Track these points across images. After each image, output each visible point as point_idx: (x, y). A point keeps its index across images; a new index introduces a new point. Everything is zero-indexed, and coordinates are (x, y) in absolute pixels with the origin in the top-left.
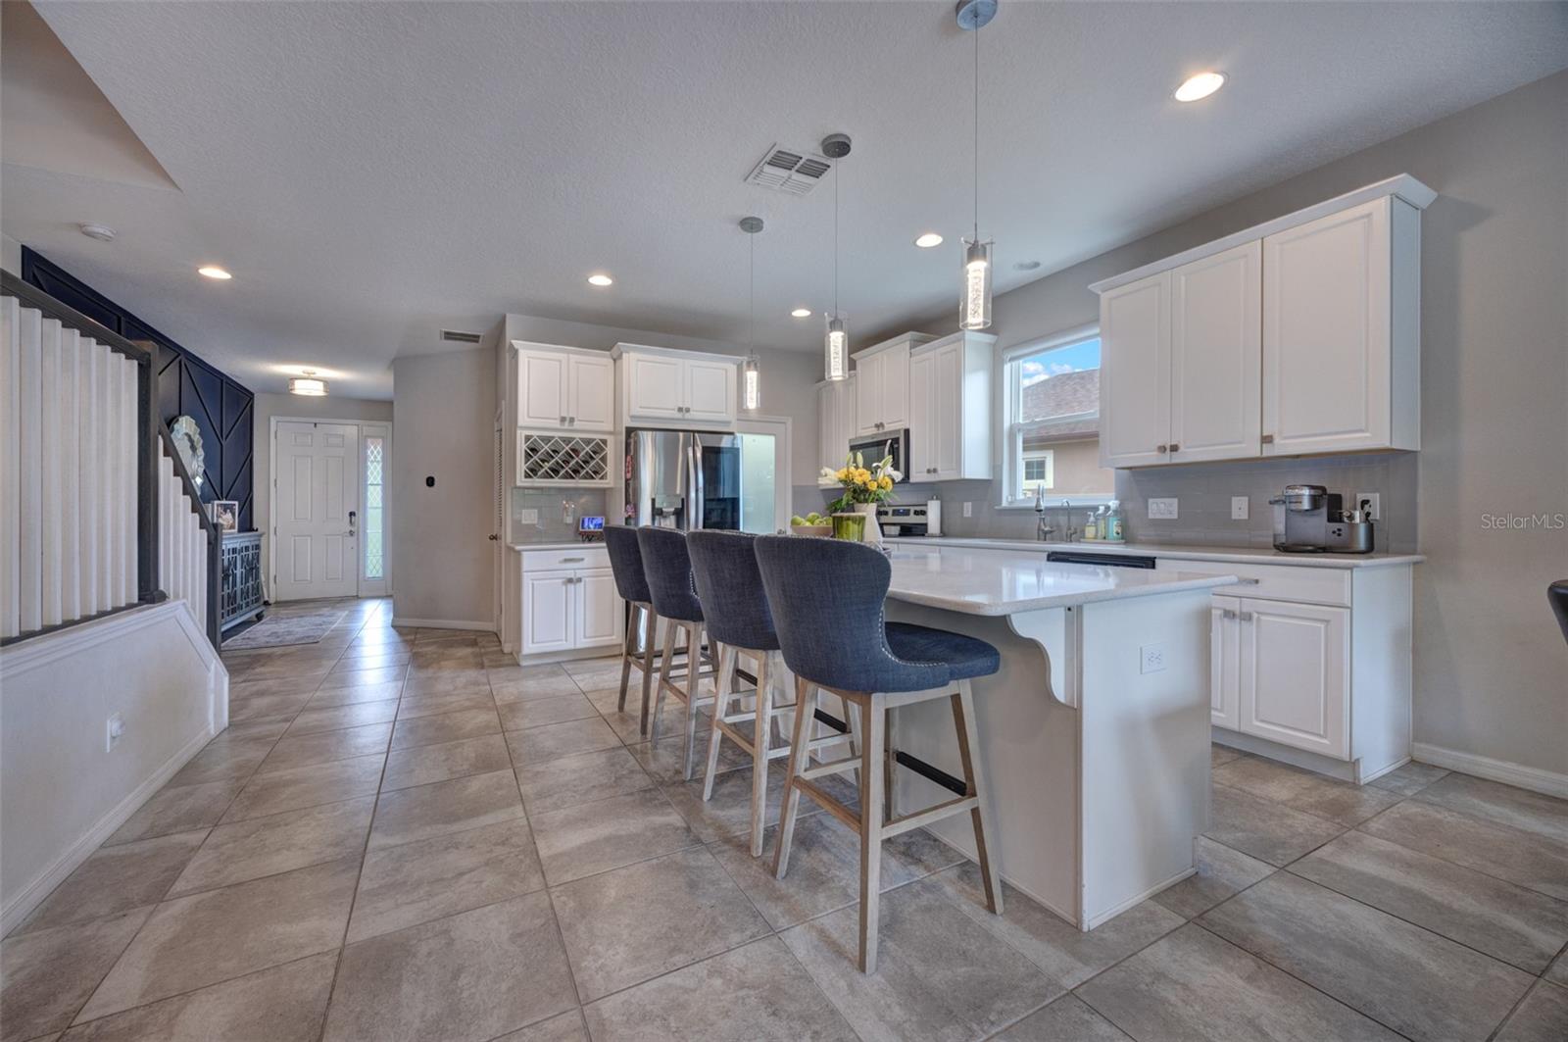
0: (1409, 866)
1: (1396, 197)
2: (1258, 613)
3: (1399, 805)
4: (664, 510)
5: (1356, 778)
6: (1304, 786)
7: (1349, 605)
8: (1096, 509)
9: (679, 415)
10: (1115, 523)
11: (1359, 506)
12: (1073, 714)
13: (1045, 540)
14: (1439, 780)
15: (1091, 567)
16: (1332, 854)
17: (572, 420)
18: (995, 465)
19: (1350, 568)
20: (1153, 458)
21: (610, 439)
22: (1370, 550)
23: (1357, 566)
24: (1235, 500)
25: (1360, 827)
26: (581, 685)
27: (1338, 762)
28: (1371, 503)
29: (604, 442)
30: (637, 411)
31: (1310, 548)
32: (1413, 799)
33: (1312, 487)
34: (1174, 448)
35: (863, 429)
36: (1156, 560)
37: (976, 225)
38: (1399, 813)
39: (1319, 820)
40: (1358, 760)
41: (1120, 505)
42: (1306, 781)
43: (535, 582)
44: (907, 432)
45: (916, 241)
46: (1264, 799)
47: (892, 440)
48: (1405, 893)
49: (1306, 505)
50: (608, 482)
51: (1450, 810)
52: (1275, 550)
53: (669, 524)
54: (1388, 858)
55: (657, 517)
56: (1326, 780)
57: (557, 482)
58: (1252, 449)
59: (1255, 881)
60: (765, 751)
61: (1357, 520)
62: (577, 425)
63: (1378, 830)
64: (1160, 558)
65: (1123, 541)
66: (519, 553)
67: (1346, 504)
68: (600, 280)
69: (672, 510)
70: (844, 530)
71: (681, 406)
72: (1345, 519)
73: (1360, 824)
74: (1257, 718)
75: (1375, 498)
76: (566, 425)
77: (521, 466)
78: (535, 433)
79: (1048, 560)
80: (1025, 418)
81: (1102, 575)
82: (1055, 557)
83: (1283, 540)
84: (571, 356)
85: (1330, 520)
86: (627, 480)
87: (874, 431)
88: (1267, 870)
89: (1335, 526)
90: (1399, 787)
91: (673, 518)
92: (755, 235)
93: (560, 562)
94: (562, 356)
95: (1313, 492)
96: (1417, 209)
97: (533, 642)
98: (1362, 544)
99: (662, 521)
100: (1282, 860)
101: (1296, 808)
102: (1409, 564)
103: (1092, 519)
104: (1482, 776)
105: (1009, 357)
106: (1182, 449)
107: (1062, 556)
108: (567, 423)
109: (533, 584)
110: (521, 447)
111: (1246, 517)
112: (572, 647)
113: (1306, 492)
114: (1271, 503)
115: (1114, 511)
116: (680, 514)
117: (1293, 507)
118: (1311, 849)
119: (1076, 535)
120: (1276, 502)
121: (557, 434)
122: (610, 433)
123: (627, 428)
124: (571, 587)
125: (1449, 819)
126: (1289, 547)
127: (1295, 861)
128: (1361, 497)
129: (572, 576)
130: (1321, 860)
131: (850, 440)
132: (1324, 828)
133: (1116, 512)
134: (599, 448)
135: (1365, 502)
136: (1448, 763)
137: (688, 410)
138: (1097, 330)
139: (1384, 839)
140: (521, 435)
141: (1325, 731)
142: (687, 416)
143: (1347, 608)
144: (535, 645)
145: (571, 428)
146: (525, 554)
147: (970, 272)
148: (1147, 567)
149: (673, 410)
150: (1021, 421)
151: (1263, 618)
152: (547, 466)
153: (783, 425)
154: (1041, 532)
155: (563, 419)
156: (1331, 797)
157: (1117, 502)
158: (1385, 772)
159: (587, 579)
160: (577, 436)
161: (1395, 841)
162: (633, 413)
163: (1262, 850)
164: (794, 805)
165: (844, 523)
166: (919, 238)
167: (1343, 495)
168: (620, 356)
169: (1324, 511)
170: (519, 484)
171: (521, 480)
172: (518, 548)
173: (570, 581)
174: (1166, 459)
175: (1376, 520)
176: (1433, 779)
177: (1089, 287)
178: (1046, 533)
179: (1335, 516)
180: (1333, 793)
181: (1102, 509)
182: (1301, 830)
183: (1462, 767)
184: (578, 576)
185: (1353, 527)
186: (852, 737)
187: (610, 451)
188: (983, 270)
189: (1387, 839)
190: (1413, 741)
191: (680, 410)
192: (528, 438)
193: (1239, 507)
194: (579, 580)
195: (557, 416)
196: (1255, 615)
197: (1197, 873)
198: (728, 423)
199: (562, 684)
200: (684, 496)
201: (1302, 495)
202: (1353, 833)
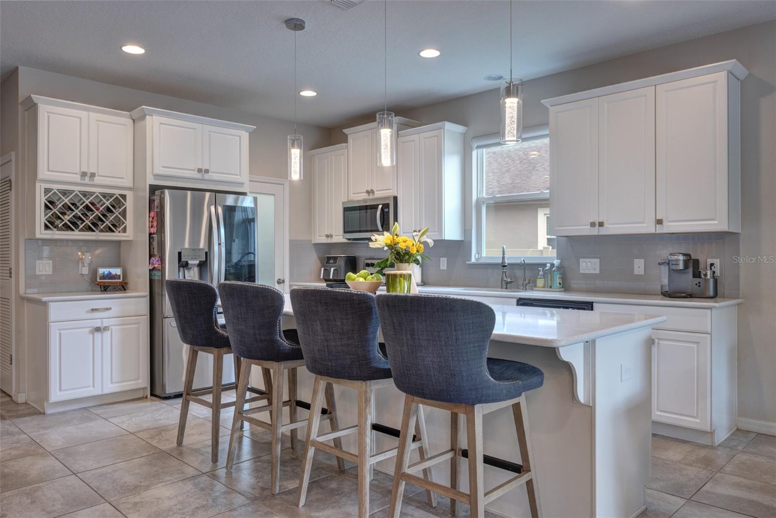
0: (749, 488)
1: (730, 72)
2: (659, 339)
3: (736, 456)
4: (190, 262)
5: (713, 442)
6: (688, 451)
7: (710, 332)
8: (544, 265)
9: (199, 176)
10: (558, 276)
11: (709, 268)
12: (590, 410)
13: (507, 288)
14: (753, 439)
15: (541, 309)
16: (711, 487)
17: (93, 175)
18: (466, 229)
19: (710, 308)
20: (585, 230)
21: (130, 195)
22: (715, 296)
23: (715, 307)
24: (636, 261)
25: (722, 470)
26: (124, 426)
27: (703, 433)
28: (715, 265)
29: (124, 197)
30: (159, 170)
31: (684, 295)
32: (743, 452)
33: (684, 255)
34: (601, 224)
35: (354, 194)
36: (594, 304)
37: (511, 70)
38: (738, 460)
39: (700, 469)
40: (714, 430)
41: (560, 263)
42: (687, 448)
43: (62, 332)
44: (395, 199)
45: (420, 51)
46: (668, 460)
47: (383, 205)
48: (751, 502)
49: (681, 267)
50: (129, 235)
51: (762, 456)
52: (662, 296)
53: (192, 275)
54: (738, 485)
55: (182, 269)
56: (696, 446)
57: (76, 235)
58: (648, 227)
59: (678, 509)
60: (367, 458)
61: (709, 277)
62: (97, 180)
63: (730, 471)
64: (596, 302)
65: (564, 289)
66: (45, 304)
67: (702, 266)
68: (133, 49)
69: (197, 262)
70: (398, 284)
71: (201, 167)
72: (703, 276)
73: (721, 469)
74: (657, 409)
75: (717, 262)
76: (87, 180)
77: (41, 217)
78: (55, 187)
79: (518, 305)
80: (487, 193)
81: (549, 315)
82: (523, 302)
83: (667, 289)
84: (91, 113)
85: (694, 276)
86: (150, 234)
87: (365, 196)
88: (682, 502)
89: (697, 280)
90: (735, 446)
91: (196, 269)
92: (298, 32)
93: (87, 312)
94: (83, 114)
95: (685, 258)
96: (739, 80)
97: (60, 390)
98: (711, 293)
99: (186, 272)
100: (688, 495)
101: (687, 464)
102: (735, 305)
103: (541, 273)
104: (773, 435)
105: (476, 145)
106: (606, 225)
107: (525, 301)
108: (87, 178)
109: (60, 334)
110: (41, 200)
111: (644, 274)
112: (99, 392)
113: (681, 258)
114: (659, 264)
115: (557, 267)
116: (204, 265)
117: (674, 267)
118: (701, 486)
119: (531, 284)
120: (663, 263)
121: (77, 189)
122: (130, 189)
123: (150, 185)
124: (98, 335)
125: (762, 460)
126: (670, 294)
127: (694, 494)
128: (710, 261)
129: (99, 325)
130: (707, 492)
131: (343, 202)
132: (704, 474)
133: (559, 268)
134: (118, 202)
135: (712, 265)
136: (755, 429)
137: (207, 171)
138: (547, 132)
139: (734, 475)
140: (40, 188)
141: (697, 414)
142: (207, 176)
143: (709, 334)
144: (62, 393)
145: (91, 183)
146: (52, 306)
147: (507, 103)
148: (588, 309)
149: (194, 170)
150: (484, 196)
151: (661, 342)
152: (66, 218)
153: (282, 186)
154: (504, 283)
155: (84, 174)
156: (703, 455)
157: (559, 261)
158: (726, 437)
159: (113, 327)
160: (97, 190)
161: (739, 476)
162: (156, 172)
163: (676, 490)
164: (401, 495)
165: (398, 280)
166: (422, 50)
167: (700, 260)
168: (143, 118)
169: (691, 270)
170: (38, 235)
171: (41, 233)
172: (45, 299)
173: (98, 329)
174: (595, 231)
175: (718, 276)
176: (750, 439)
177: (542, 101)
178: (507, 283)
179: (697, 275)
180: (703, 453)
181: (548, 265)
182: (692, 476)
183: (763, 430)
184: (105, 325)
185: (707, 281)
186: (422, 443)
187: (129, 204)
188: (516, 103)
189: (736, 475)
190: (738, 417)
191: (200, 170)
192: (47, 191)
193: (639, 266)
194: (106, 329)
195: (78, 171)
196: (656, 341)
197: (646, 509)
198: (242, 184)
199: (98, 427)
200: (207, 250)
201: (679, 260)
202: (719, 474)
